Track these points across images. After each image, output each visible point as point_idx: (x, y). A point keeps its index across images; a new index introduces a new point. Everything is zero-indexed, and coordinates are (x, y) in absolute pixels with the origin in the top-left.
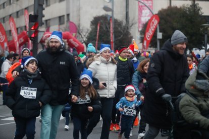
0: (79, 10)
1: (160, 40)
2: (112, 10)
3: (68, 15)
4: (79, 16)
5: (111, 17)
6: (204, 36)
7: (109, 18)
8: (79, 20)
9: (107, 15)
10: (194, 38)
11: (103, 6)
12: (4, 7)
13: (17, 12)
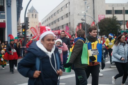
0: (73, 20)
1: (99, 32)
2: (85, 20)
3: (70, 23)
4: (73, 23)
5: (85, 23)
6: (117, 30)
7: (84, 24)
8: (74, 25)
9: (83, 22)
10: (114, 31)
11: (81, 19)
12: (47, 21)
13: (52, 23)
